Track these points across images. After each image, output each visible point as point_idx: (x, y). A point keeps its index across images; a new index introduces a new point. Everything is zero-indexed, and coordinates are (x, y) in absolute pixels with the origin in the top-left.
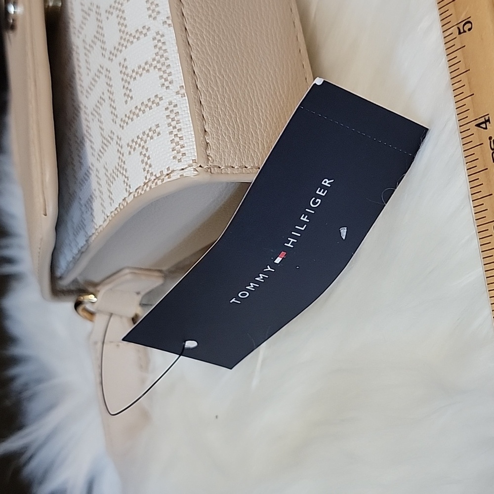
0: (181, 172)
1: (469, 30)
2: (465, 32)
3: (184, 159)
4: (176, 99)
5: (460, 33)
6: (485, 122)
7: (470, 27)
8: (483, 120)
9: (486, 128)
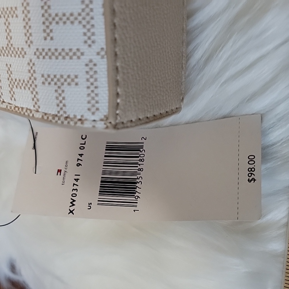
0: (93, 123)
3: (97, 113)
4: (97, 59)
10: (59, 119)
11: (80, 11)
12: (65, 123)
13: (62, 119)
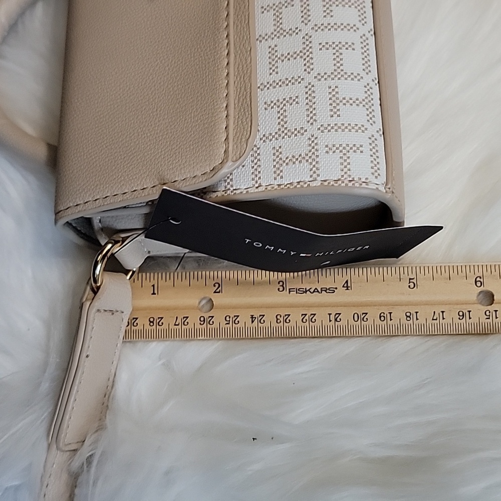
1: (409, 286)
2: (410, 283)
5: (410, 279)
6: (347, 287)
7: (411, 287)
8: (349, 285)
9: (343, 287)
10: (343, 182)
11: (364, 98)
12: (349, 185)
13: (346, 182)
